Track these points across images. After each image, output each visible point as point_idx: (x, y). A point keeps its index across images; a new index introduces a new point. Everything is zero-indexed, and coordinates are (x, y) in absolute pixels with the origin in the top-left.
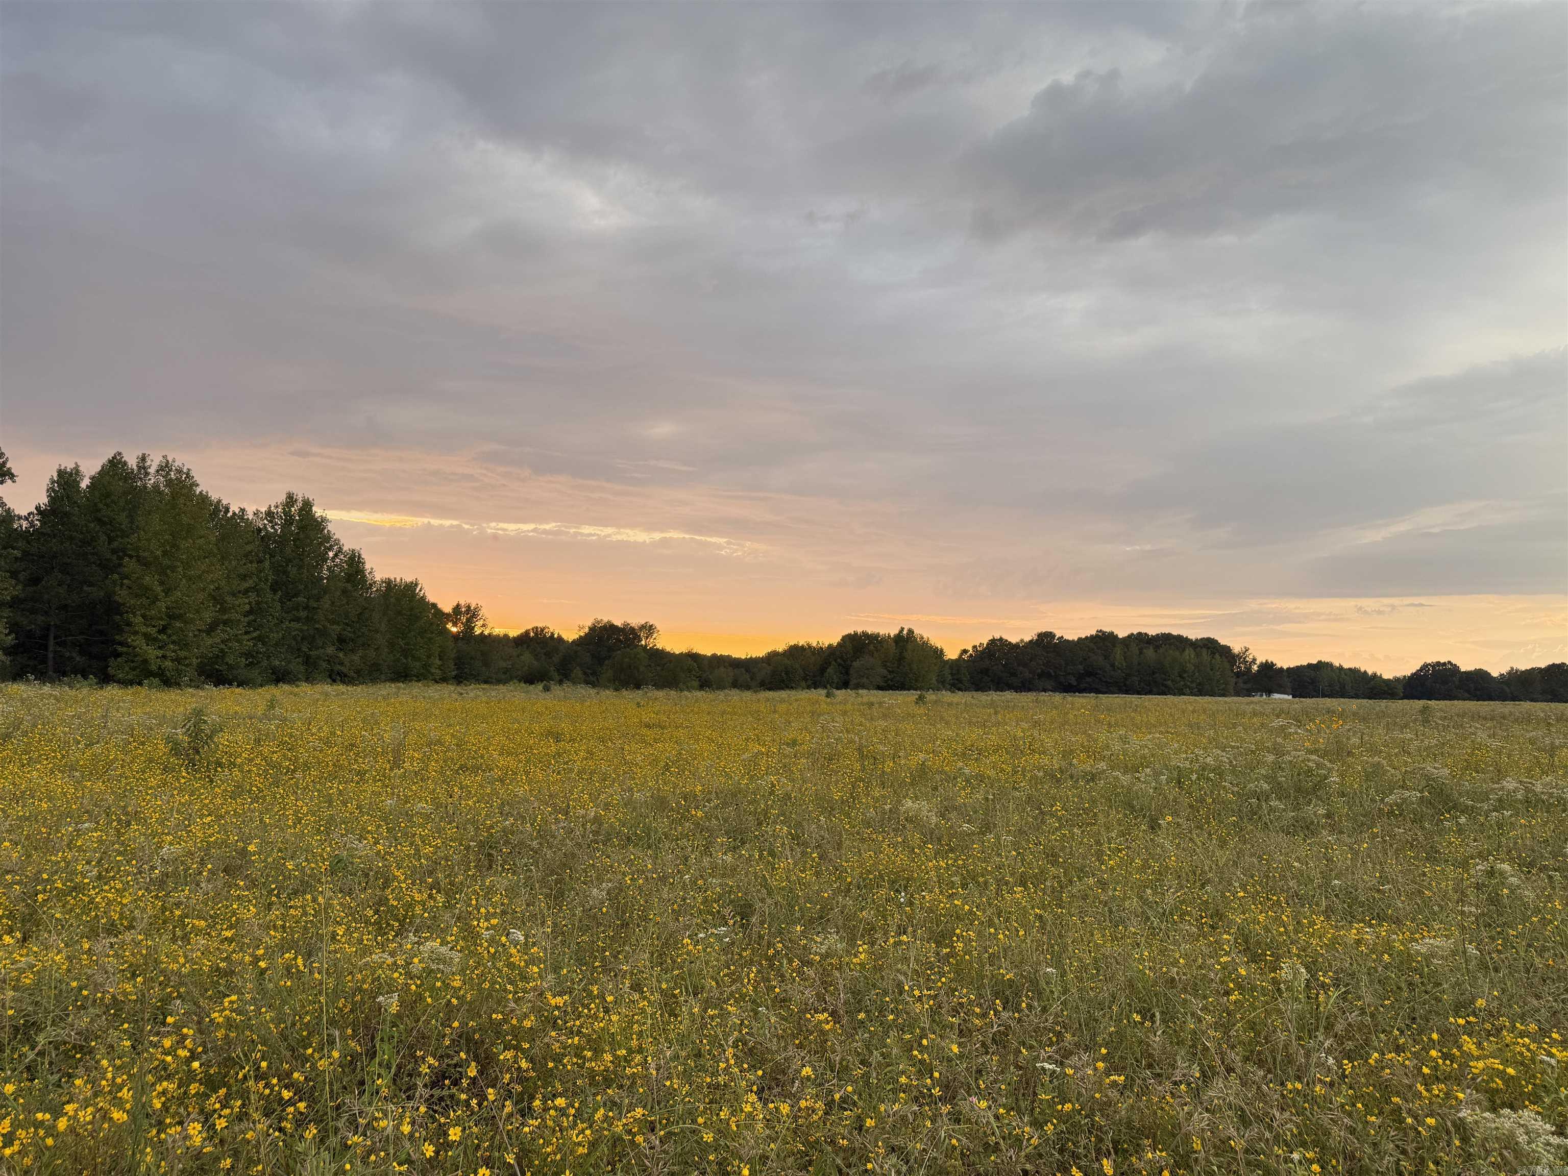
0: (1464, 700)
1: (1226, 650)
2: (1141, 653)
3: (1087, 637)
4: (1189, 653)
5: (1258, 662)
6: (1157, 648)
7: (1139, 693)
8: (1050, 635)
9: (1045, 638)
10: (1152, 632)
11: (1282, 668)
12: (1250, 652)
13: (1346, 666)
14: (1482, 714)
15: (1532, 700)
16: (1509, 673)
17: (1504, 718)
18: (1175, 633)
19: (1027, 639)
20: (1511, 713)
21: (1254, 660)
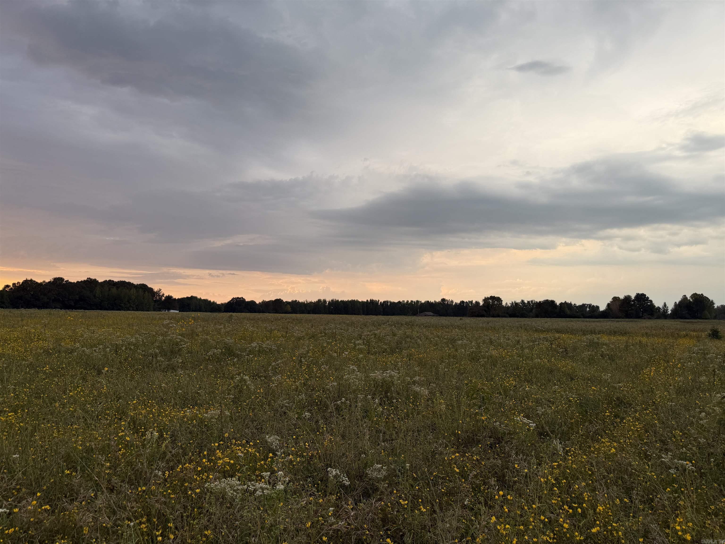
0: (246, 313)
1: (151, 290)
2: (109, 290)
3: (82, 281)
4: (133, 291)
5: (165, 296)
6: (118, 288)
7: (107, 310)
8: (61, 279)
9: (58, 281)
10: (116, 280)
11: (175, 299)
12: (162, 291)
13: (202, 298)
14: (251, 318)
15: (269, 313)
16: (262, 302)
17: (258, 319)
18: (127, 281)
19: (47, 281)
20: (261, 318)
21: (163, 295)
